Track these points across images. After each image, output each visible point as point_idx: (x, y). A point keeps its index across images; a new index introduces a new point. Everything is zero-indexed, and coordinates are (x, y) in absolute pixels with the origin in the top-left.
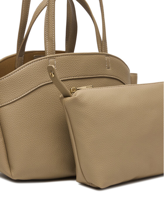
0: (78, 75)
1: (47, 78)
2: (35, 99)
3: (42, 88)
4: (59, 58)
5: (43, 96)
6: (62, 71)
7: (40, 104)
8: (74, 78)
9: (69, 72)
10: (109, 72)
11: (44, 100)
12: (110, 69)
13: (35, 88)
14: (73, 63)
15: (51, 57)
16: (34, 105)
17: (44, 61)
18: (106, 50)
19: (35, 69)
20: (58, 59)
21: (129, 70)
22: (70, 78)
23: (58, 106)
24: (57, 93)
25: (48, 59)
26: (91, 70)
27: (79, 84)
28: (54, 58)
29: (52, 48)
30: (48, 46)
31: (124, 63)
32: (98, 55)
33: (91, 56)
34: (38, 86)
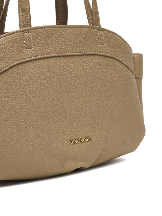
0: (62, 52)
1: (21, 55)
2: (7, 81)
3: (15, 68)
4: (36, 31)
5: (18, 77)
6: (41, 47)
7: (14, 87)
8: (57, 55)
9: (49, 48)
10: (104, 49)
11: (18, 82)
12: (104, 46)
13: (7, 68)
14: (54, 38)
15: (26, 30)
16: (6, 88)
17: (17, 35)
18: (98, 24)
19: (6, 45)
20: (34, 33)
21: (132, 50)
22: (52, 55)
23: (37, 89)
24: (35, 73)
25: (21, 33)
26: (78, 45)
27: (63, 62)
28: (30, 31)
29: (27, 20)
30: (22, 17)
31: (124, 40)
32: (87, 29)
33: (78, 29)
34: (10, 65)
